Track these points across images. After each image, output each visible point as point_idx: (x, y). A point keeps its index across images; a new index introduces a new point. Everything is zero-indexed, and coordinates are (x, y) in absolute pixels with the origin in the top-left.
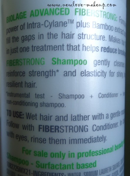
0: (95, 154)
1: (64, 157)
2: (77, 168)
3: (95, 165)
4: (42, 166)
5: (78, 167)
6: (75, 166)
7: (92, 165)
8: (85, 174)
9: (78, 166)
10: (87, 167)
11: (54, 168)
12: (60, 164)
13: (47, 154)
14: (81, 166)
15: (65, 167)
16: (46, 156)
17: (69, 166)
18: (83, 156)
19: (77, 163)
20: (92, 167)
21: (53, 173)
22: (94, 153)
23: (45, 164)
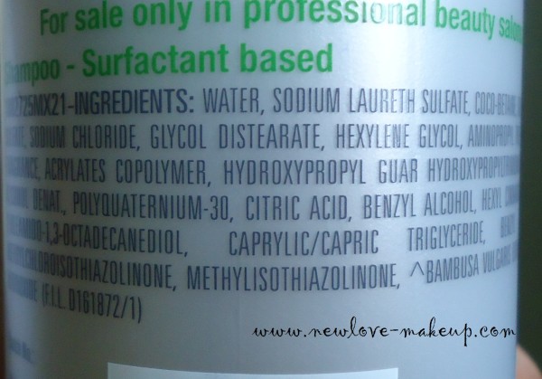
0: (327, 13)
1: (185, 19)
2: (243, 69)
3: (324, 64)
4: (104, 68)
5: (248, 64)
6: (232, 61)
7: (310, 59)
8: (281, 97)
9: (248, 57)
10: (287, 66)
11: (146, 71)
12: (172, 52)
13: (120, 14)
14: (260, 60)
15: (193, 63)
16: (116, 21)
17: (207, 60)
18: (267, 19)
19: (243, 46)
20: (310, 68)
21: (142, 91)
22: (322, 9)
23: (115, 56)
